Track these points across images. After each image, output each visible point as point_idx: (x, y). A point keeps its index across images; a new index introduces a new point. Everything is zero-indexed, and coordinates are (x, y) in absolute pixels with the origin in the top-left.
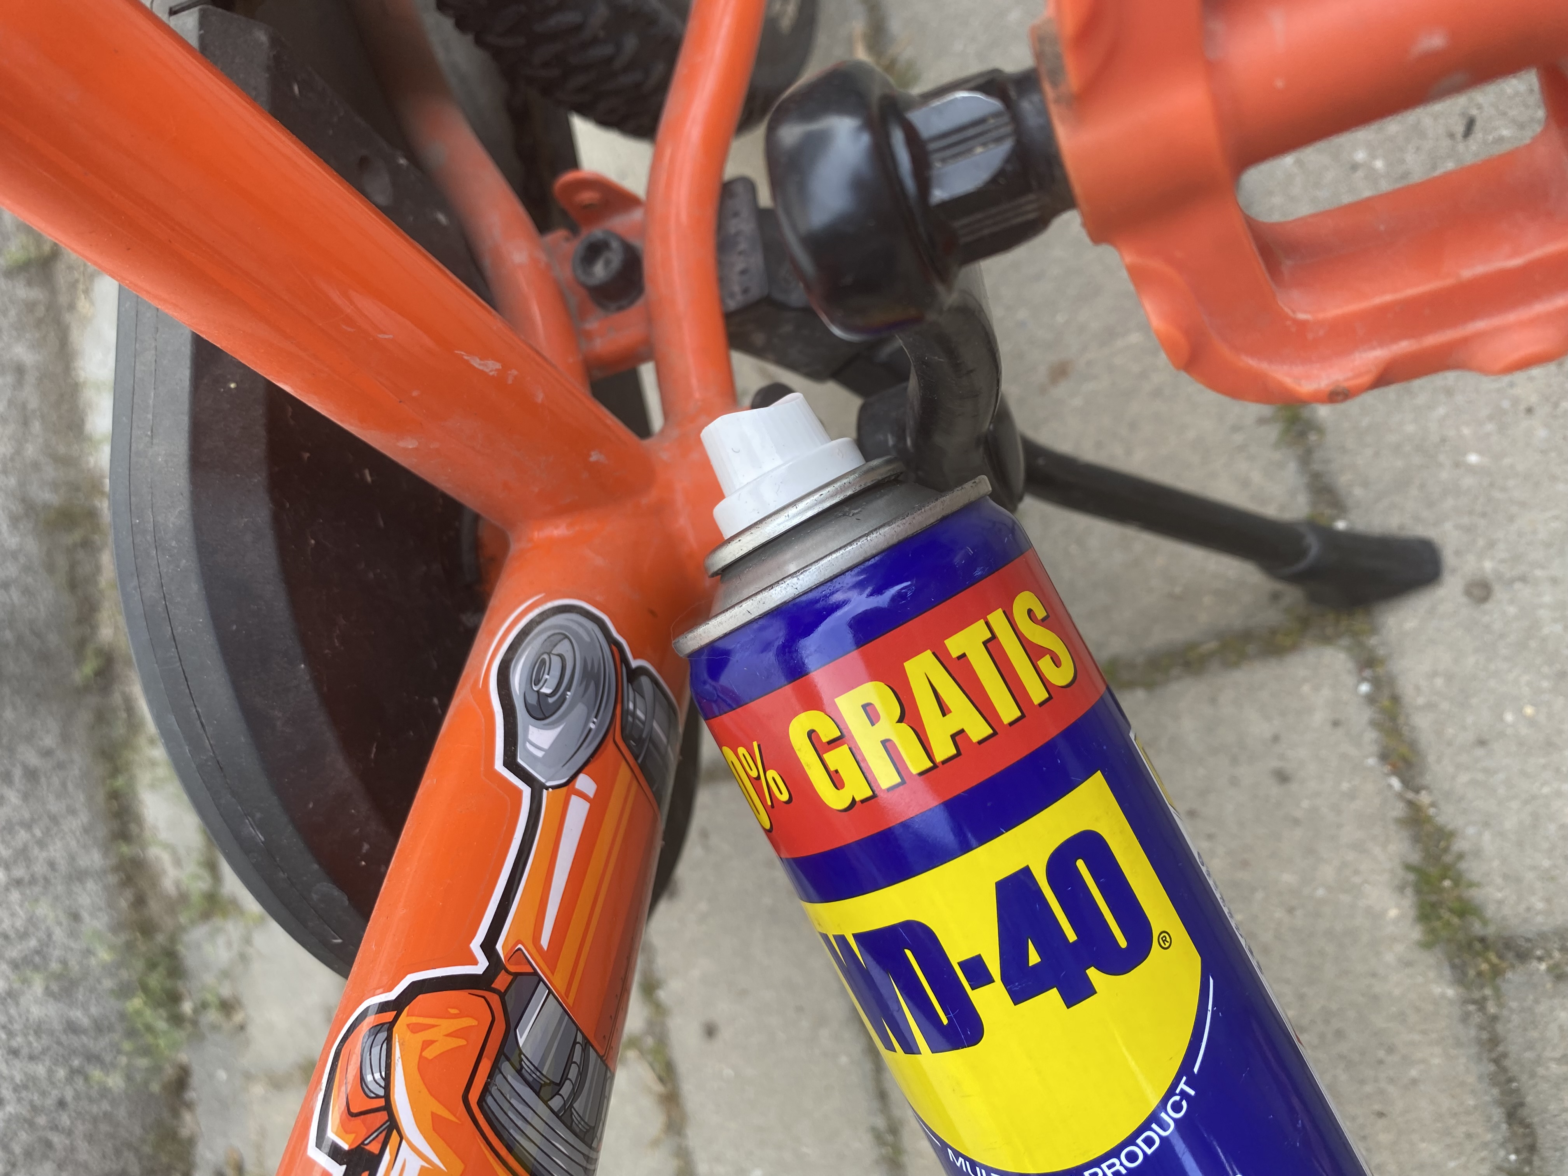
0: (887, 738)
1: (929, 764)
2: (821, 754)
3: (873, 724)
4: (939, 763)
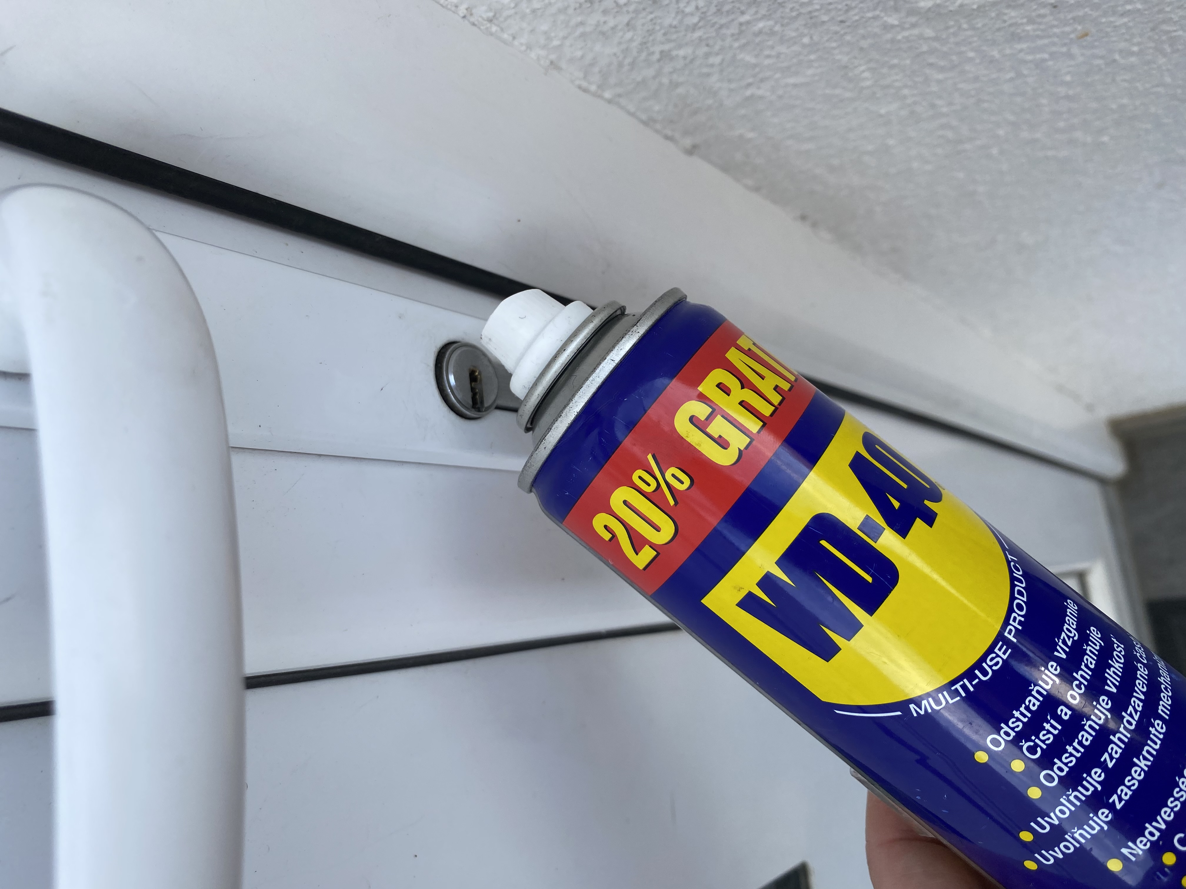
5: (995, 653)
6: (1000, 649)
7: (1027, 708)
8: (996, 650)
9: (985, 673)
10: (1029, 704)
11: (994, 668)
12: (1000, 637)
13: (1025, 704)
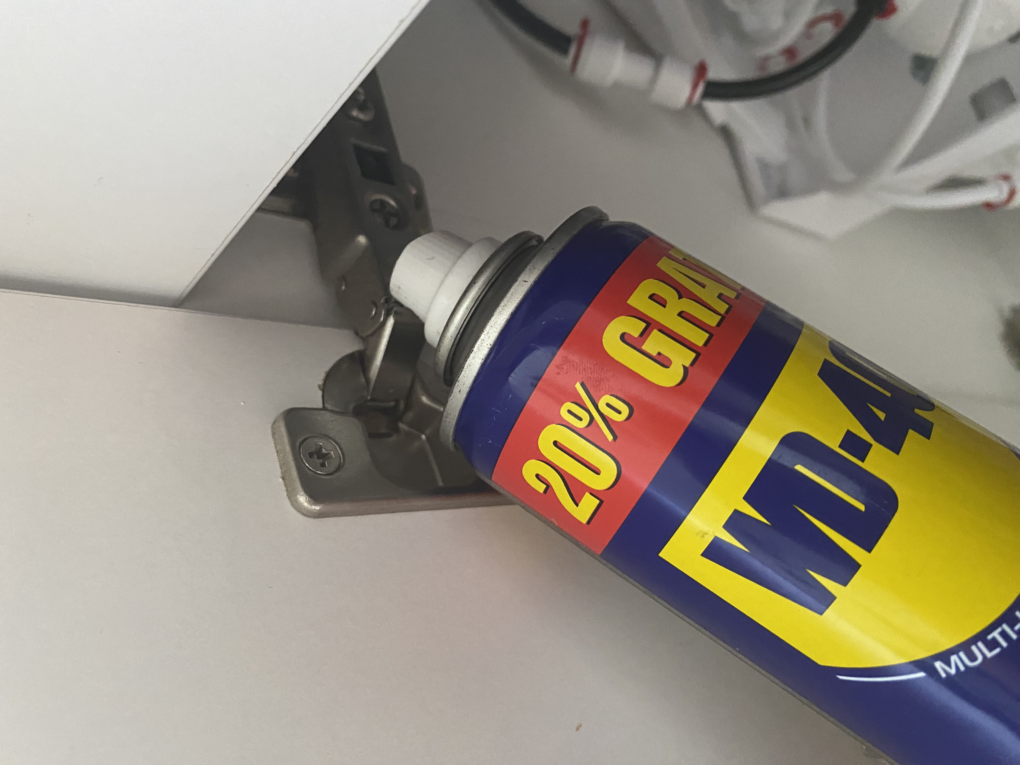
0: (679, 311)
1: (719, 317)
2: (640, 349)
3: (664, 306)
4: (724, 314)
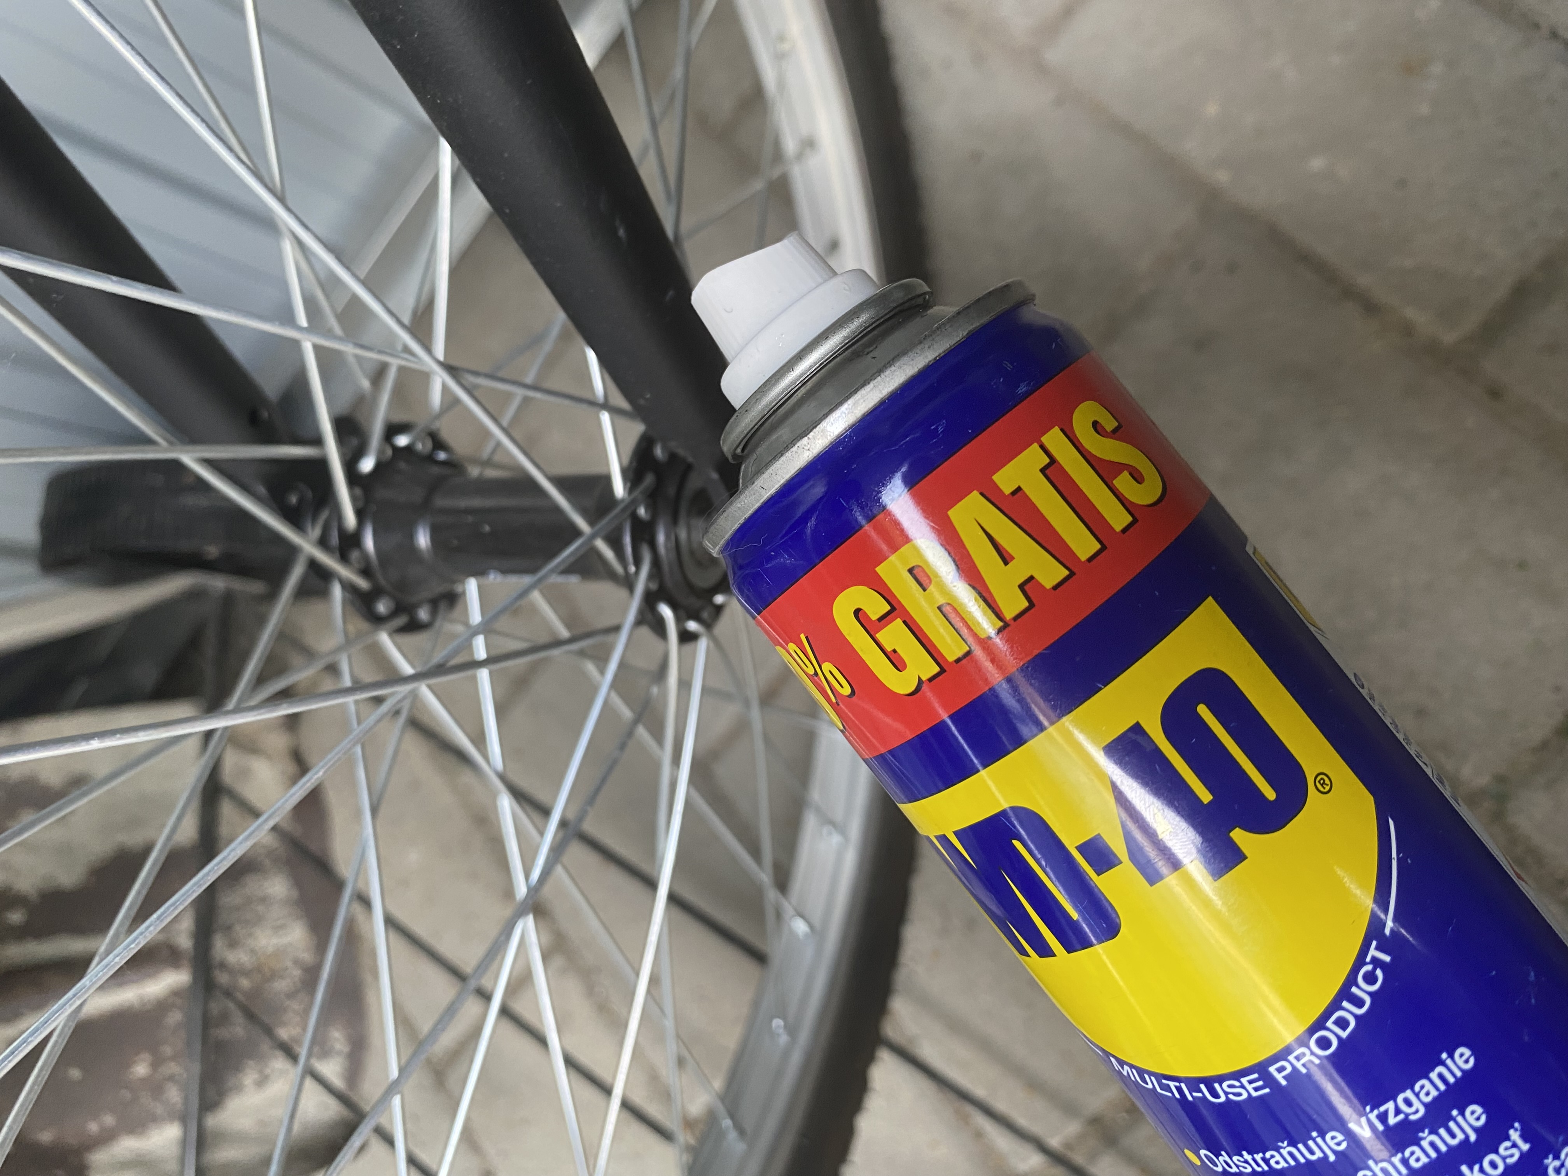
5: (1240, 1082)
6: (1250, 1082)
7: (1266, 1161)
8: (1244, 1080)
9: (1216, 1095)
10: (1270, 1159)
11: (1231, 1096)
12: (1261, 1069)
13: (1264, 1154)
